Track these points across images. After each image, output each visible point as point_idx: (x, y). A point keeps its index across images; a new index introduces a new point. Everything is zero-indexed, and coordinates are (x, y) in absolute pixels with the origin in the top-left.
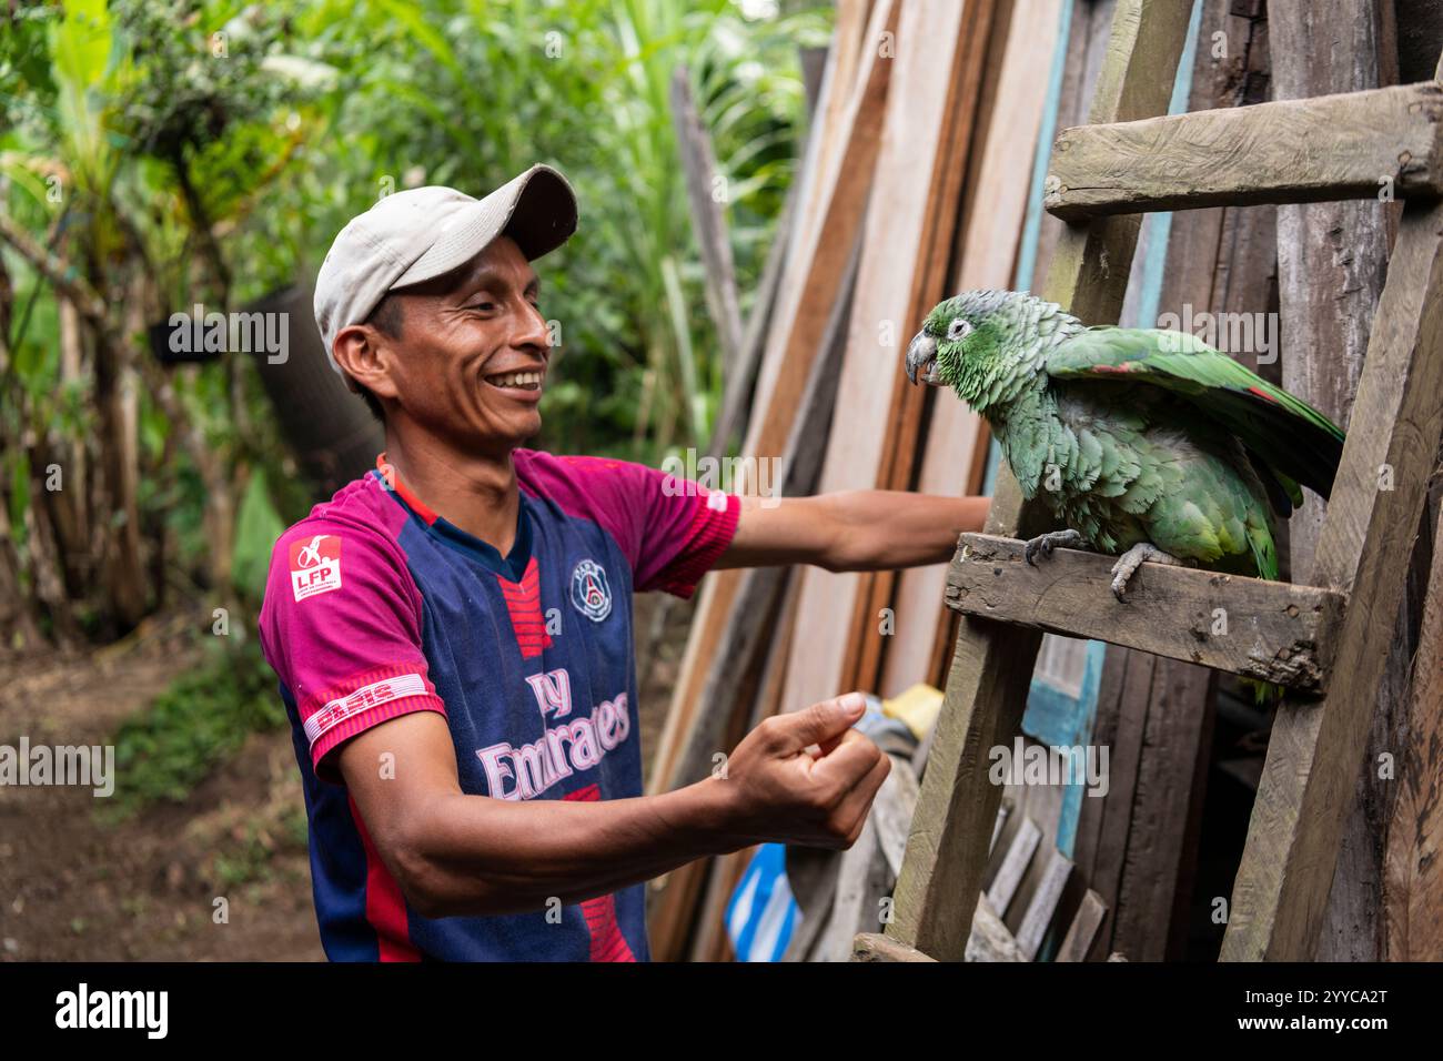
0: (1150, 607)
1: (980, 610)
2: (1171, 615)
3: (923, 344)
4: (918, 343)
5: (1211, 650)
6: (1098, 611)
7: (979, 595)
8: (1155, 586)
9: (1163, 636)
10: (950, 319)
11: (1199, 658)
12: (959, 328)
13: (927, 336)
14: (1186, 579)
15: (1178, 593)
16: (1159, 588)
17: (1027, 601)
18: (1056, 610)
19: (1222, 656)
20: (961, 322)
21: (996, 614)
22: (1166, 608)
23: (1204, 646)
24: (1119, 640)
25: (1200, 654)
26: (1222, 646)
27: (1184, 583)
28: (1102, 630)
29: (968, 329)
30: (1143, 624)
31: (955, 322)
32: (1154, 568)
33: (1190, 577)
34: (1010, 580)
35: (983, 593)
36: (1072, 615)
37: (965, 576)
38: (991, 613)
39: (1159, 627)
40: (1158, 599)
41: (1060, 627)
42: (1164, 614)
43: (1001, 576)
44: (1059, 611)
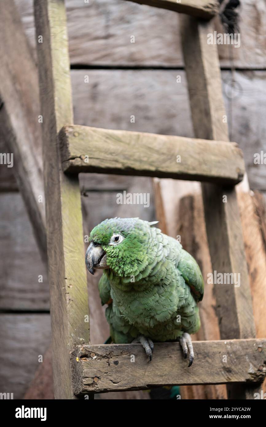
0: (203, 362)
1: (110, 387)
2: (213, 363)
3: (95, 252)
4: (92, 252)
5: (233, 375)
6: (178, 370)
7: (107, 378)
8: (202, 352)
9: (212, 374)
10: (111, 235)
11: (230, 379)
12: (117, 239)
13: (96, 247)
14: (215, 345)
15: (214, 352)
16: (205, 352)
17: (138, 375)
18: (156, 375)
19: (239, 376)
20: (117, 235)
21: (121, 386)
22: (210, 361)
23: (230, 374)
24: (192, 382)
25: (230, 377)
26: (237, 371)
27: (215, 347)
28: (182, 379)
29: (121, 239)
30: (201, 371)
31: (114, 236)
32: (199, 344)
33: (216, 344)
34: (125, 366)
35: (110, 377)
36: (165, 375)
37: (95, 370)
38: (118, 387)
39: (209, 370)
40: (205, 357)
41: (160, 383)
42: (210, 364)
43: (119, 364)
44: (158, 375)
